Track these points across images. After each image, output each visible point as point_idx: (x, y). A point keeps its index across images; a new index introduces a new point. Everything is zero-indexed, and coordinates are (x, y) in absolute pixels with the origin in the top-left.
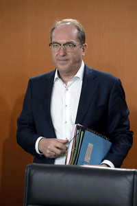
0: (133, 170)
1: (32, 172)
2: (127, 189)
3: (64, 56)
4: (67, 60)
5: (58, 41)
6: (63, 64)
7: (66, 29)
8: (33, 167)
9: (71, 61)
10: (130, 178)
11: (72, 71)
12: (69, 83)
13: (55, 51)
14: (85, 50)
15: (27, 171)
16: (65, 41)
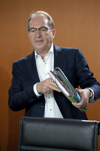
0: (95, 121)
1: (24, 123)
2: (90, 134)
3: (39, 37)
4: (42, 41)
5: (35, 27)
6: (39, 45)
7: (40, 19)
10: (93, 127)
11: (46, 50)
13: (32, 35)
15: (21, 122)
16: (39, 27)
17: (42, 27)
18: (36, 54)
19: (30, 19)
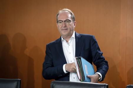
0: (104, 84)
1: (54, 85)
3: (65, 27)
4: (67, 29)
5: (62, 20)
6: (65, 32)
7: (65, 14)
8: (55, 82)
9: (69, 30)
11: (69, 35)
12: (69, 41)
13: (60, 25)
14: (75, 25)
15: (51, 84)
16: (65, 20)
17: (66, 20)
18: (62, 39)
19: (58, 14)
